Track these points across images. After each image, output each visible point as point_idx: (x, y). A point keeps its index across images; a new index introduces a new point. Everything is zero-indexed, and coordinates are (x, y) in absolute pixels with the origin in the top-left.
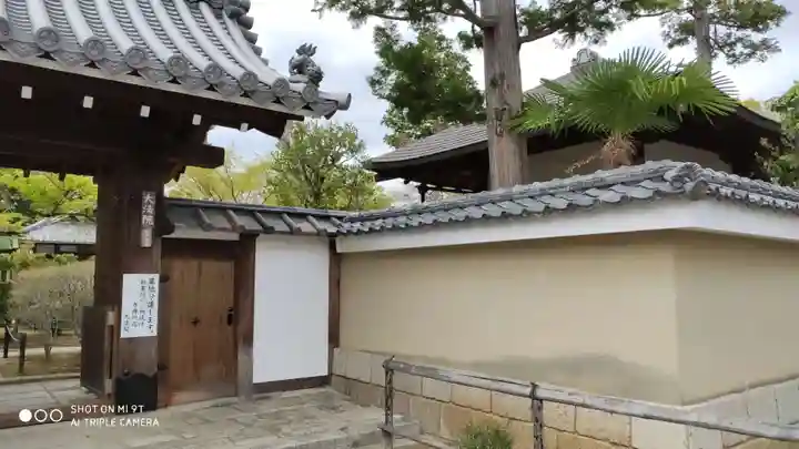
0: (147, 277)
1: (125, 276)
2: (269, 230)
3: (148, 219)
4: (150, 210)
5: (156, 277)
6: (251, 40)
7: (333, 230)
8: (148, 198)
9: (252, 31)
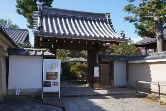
0: (98, 67)
1: (95, 67)
2: (116, 60)
3: (97, 58)
4: (98, 57)
5: (99, 67)
6: (112, 26)
7: (127, 59)
8: (97, 55)
9: (111, 25)
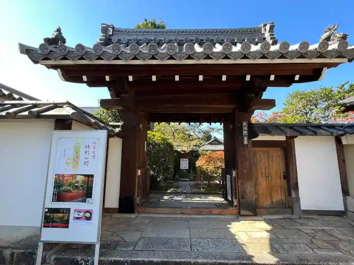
2: (302, 134)
3: (245, 132)
4: (246, 129)
8: (245, 124)
